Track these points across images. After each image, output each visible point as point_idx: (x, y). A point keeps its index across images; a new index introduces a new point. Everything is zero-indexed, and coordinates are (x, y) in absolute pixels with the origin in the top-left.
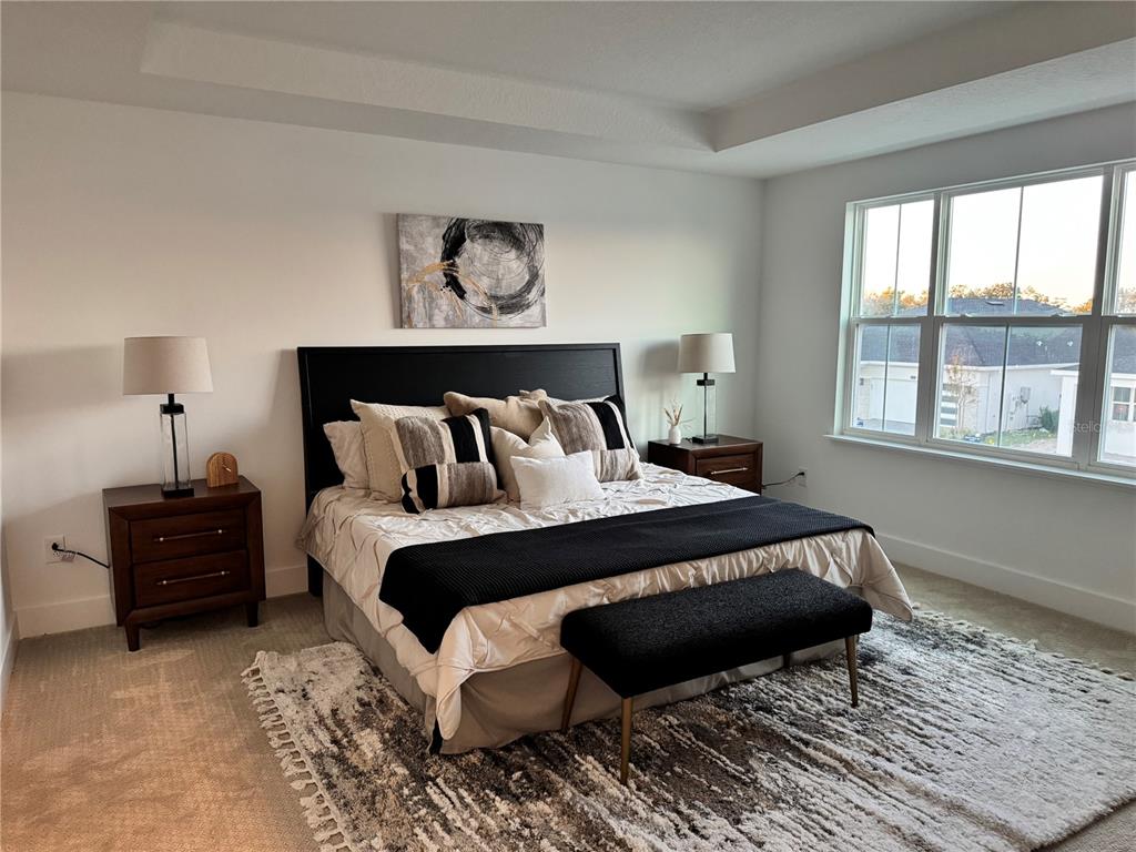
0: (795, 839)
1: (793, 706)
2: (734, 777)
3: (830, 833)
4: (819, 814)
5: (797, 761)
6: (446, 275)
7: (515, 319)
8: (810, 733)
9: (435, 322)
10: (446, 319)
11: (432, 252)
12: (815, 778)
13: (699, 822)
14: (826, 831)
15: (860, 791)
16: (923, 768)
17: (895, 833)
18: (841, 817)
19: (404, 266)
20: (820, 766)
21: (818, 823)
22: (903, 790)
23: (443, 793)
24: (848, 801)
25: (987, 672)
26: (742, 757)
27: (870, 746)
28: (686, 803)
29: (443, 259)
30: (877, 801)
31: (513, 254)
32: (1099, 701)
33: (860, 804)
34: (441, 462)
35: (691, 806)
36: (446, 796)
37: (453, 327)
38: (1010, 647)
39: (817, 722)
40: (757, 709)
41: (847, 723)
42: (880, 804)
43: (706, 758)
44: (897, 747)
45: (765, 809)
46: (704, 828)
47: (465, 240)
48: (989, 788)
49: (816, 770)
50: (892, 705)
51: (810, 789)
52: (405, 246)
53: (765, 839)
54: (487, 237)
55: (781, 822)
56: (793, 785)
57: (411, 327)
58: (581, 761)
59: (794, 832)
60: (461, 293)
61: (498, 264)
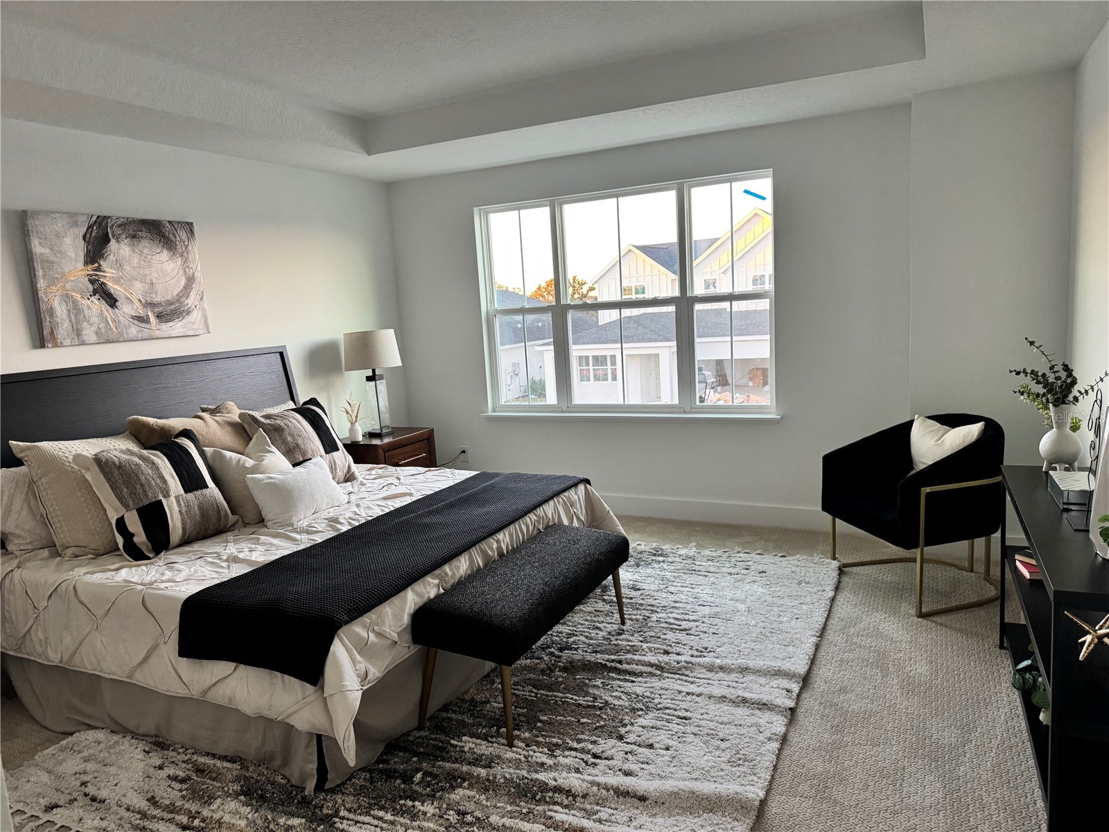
0: (669, 732)
1: (582, 638)
2: (589, 706)
3: (685, 718)
4: (667, 708)
5: (622, 677)
6: (92, 282)
7: (176, 327)
8: (612, 654)
9: (85, 338)
10: (97, 333)
11: (73, 255)
12: (645, 685)
13: (596, 749)
14: (682, 718)
15: (679, 682)
16: (702, 652)
17: (725, 702)
18: (684, 705)
19: (40, 273)
20: (640, 674)
21: (673, 715)
22: (704, 670)
23: (357, 822)
24: (680, 692)
25: (684, 573)
26: (581, 689)
27: (659, 649)
28: (572, 740)
29: (86, 263)
30: (695, 685)
31: (165, 254)
32: (760, 573)
33: (688, 691)
34: (167, 495)
35: (579, 741)
36: (364, 823)
37: (108, 342)
38: (683, 552)
39: (609, 644)
40: (561, 650)
41: (631, 638)
42: (698, 687)
43: (556, 701)
44: (675, 643)
45: (632, 721)
46: (603, 752)
47: (108, 241)
48: (749, 650)
49: (640, 679)
50: (647, 615)
51: (648, 694)
52: (38, 248)
53: (651, 741)
54: (134, 237)
55: (651, 725)
56: (634, 696)
57: (56, 345)
58: (460, 744)
59: (665, 728)
60: (111, 301)
61: (150, 266)
